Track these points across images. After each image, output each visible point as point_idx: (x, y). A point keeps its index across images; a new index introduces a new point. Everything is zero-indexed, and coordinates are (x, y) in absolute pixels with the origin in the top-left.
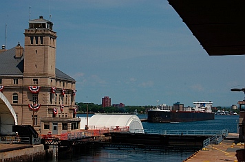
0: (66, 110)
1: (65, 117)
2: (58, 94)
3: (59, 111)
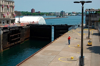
0: (10, 15)
1: (10, 18)
2: (6, 8)
3: (6, 15)
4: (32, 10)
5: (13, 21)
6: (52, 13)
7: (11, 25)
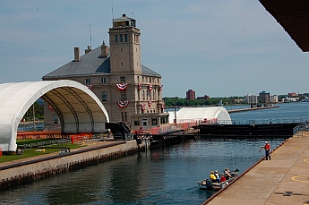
0: (154, 106)
1: (153, 112)
2: (145, 90)
3: (146, 107)
4: (190, 93)
5: (165, 119)
6: (237, 98)
7: (163, 128)
